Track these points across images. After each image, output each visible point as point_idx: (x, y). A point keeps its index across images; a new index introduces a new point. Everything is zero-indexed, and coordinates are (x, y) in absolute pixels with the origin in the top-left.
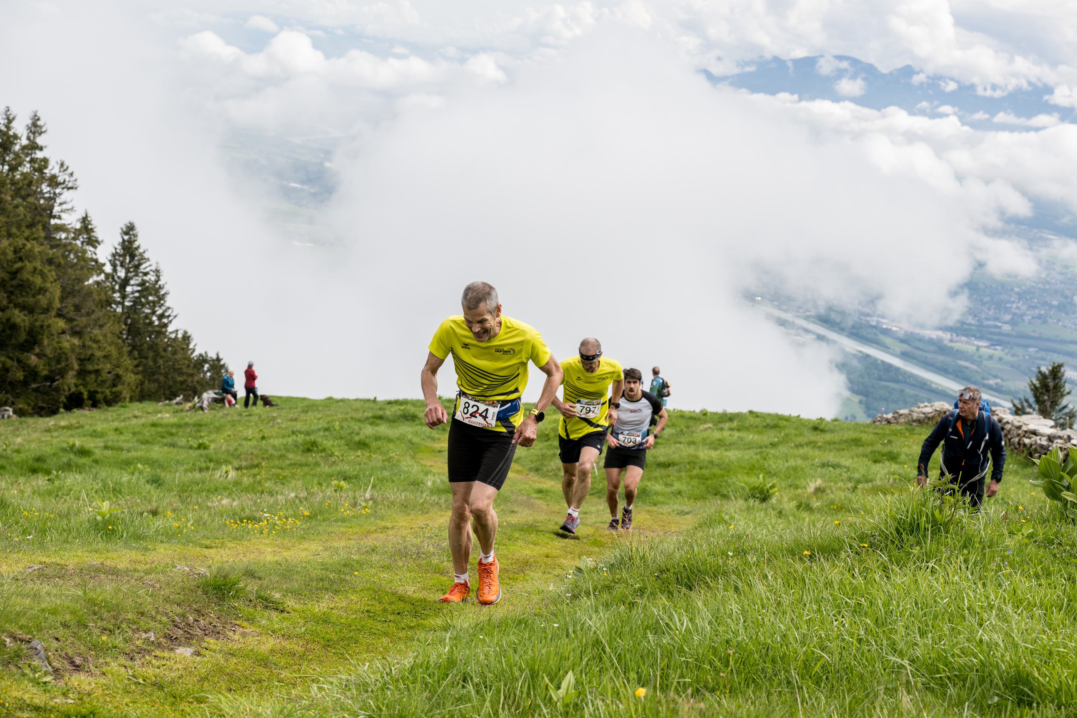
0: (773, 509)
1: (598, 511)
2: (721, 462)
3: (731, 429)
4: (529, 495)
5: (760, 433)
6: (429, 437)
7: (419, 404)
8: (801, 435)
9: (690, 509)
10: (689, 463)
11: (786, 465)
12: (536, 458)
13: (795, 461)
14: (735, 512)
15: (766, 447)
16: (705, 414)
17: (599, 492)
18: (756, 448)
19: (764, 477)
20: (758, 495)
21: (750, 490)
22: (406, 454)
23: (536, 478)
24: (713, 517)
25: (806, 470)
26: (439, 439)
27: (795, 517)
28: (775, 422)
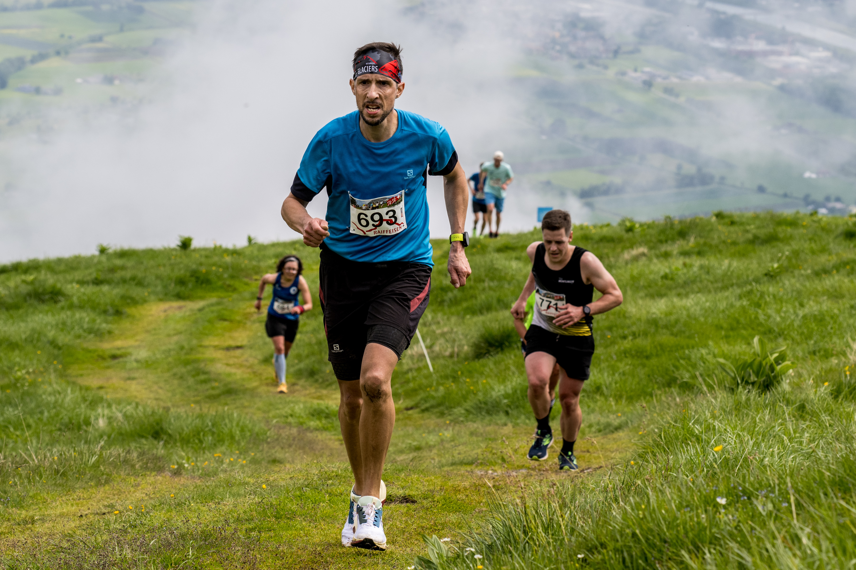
0: (788, 403)
1: (442, 441)
2: (673, 318)
3: (685, 254)
4: (302, 424)
5: (742, 255)
6: (90, 331)
7: (62, 267)
8: (823, 250)
9: (623, 418)
10: (610, 329)
11: (801, 313)
12: (306, 352)
13: (817, 302)
14: (714, 417)
15: (757, 281)
16: (630, 230)
17: (439, 405)
18: (739, 286)
19: (761, 341)
20: (753, 378)
21: (737, 369)
22: (46, 369)
23: (313, 390)
24: (672, 432)
25: (841, 319)
26: (110, 332)
27: (831, 413)
28: (770, 230)
